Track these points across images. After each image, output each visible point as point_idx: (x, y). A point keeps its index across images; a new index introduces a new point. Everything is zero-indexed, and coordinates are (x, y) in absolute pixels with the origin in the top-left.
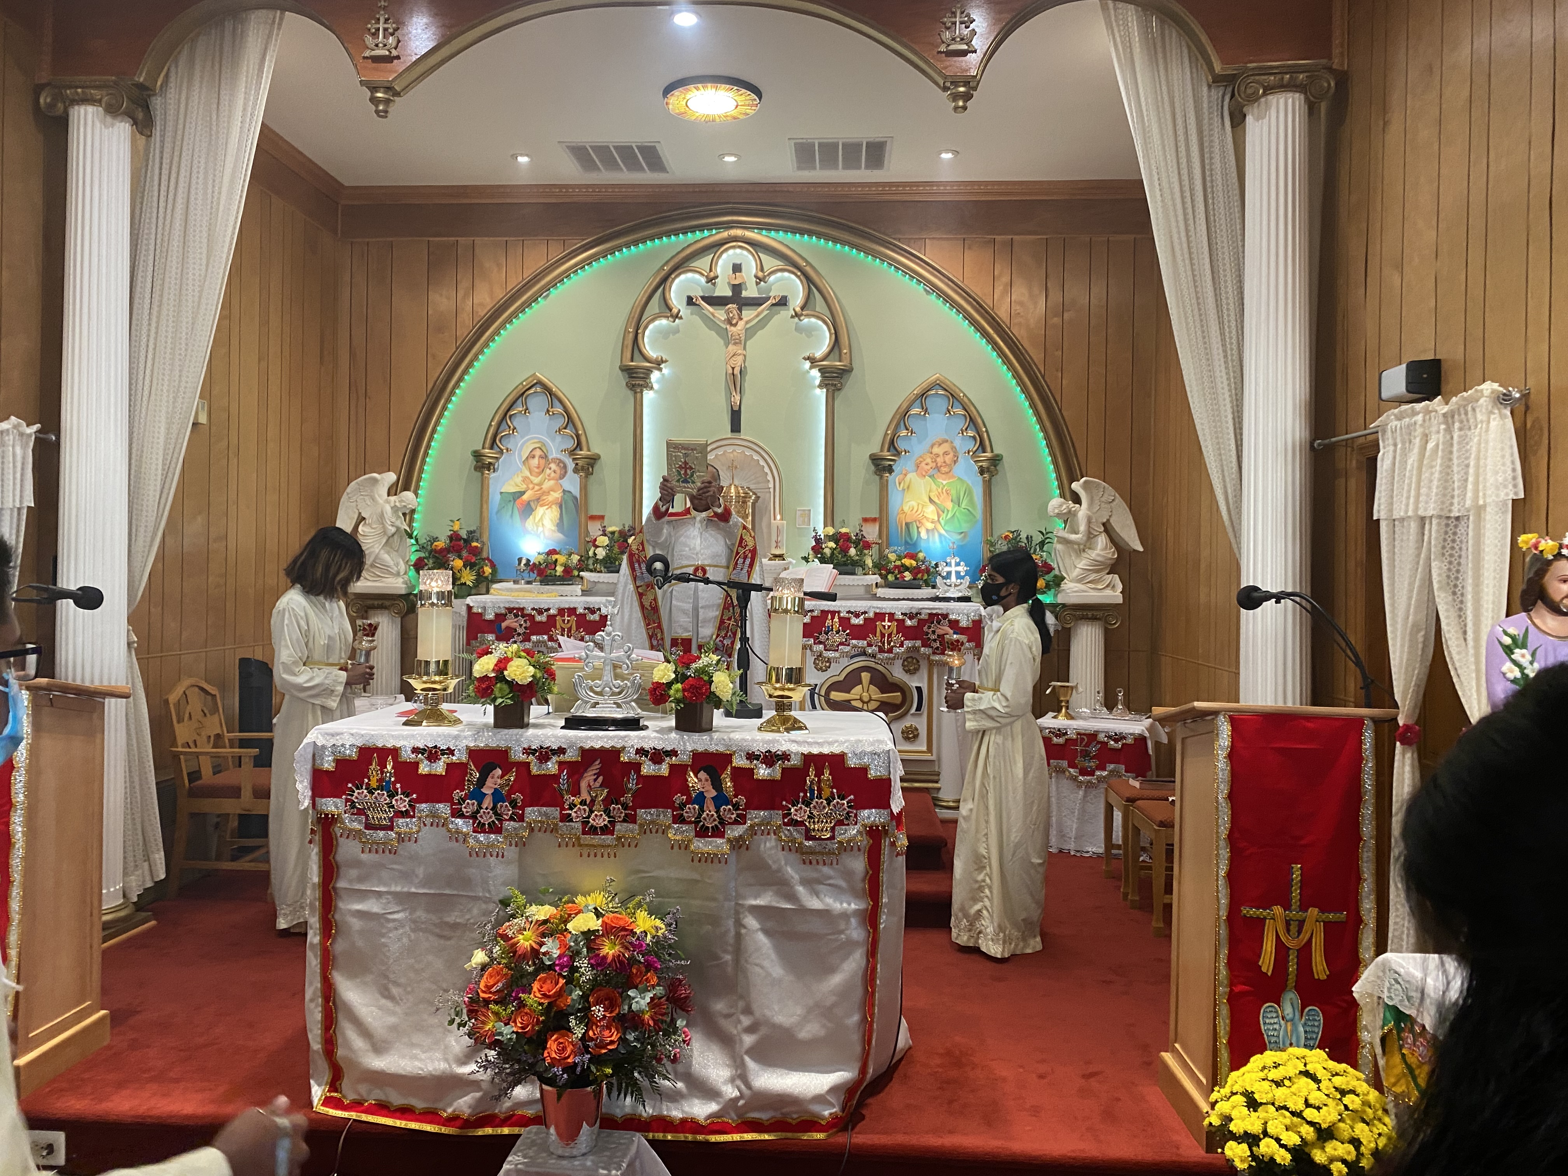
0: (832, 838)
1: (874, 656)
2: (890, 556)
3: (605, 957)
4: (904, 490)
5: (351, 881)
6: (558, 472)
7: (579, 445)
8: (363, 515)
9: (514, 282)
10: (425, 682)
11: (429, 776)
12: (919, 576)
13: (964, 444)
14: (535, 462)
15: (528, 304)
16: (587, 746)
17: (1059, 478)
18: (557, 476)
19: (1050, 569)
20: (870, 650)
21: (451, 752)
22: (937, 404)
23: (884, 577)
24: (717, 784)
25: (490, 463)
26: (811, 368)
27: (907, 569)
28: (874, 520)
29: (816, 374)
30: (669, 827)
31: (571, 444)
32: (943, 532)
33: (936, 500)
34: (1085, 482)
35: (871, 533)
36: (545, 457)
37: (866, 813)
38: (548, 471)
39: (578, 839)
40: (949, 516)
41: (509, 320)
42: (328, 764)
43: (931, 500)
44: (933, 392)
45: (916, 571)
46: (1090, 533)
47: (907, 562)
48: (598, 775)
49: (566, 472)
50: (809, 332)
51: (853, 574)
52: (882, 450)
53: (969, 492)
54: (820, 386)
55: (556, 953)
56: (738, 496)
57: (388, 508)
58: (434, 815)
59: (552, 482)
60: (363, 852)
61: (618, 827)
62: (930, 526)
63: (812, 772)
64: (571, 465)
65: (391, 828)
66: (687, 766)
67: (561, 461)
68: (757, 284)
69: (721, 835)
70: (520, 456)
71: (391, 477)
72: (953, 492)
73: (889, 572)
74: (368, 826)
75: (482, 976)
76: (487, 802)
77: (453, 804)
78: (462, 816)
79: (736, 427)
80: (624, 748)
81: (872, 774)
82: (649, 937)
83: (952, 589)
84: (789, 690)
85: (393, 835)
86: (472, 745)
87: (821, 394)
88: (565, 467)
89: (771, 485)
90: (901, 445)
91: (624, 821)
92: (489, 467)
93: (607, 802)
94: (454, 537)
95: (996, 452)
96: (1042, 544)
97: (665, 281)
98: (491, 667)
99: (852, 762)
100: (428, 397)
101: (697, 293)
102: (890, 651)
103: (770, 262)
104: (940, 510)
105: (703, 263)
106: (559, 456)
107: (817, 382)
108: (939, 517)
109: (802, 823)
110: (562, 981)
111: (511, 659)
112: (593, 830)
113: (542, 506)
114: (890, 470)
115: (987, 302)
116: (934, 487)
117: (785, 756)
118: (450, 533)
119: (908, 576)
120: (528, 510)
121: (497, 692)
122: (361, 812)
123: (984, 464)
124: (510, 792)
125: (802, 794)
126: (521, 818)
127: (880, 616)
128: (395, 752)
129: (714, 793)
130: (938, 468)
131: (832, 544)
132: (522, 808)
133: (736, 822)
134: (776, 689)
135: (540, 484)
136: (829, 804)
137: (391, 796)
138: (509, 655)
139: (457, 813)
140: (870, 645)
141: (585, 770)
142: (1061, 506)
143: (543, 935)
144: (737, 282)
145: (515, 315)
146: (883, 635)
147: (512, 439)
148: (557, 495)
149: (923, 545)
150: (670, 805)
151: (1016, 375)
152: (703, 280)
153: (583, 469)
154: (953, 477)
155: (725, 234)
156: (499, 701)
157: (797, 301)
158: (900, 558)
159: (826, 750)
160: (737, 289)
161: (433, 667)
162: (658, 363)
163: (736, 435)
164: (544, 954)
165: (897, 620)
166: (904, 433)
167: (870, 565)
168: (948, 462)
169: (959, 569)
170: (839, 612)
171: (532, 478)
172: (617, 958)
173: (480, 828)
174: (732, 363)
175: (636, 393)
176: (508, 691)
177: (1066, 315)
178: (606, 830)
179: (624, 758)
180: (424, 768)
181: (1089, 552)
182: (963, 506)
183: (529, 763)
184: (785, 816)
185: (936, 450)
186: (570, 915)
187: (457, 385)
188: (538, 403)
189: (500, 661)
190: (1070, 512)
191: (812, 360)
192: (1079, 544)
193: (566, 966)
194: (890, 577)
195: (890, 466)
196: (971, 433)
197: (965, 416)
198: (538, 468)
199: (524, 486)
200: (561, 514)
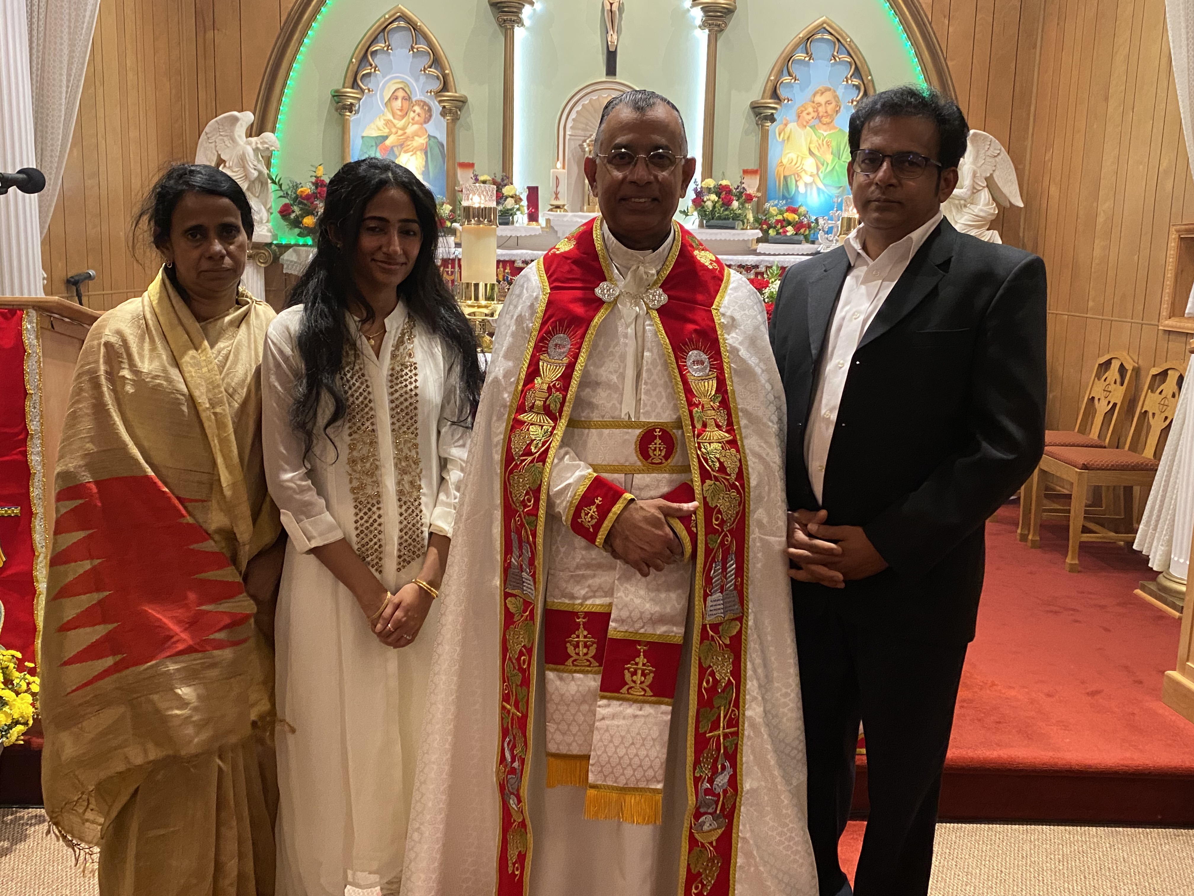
2: (771, 209)
4: (784, 141)
6: (423, 115)
7: (445, 88)
8: (222, 156)
10: (472, 307)
12: (802, 231)
13: (847, 93)
14: (398, 104)
22: (822, 49)
23: (766, 232)
25: (352, 104)
27: (789, 223)
28: (754, 172)
29: (698, 13)
31: (437, 86)
33: (816, 152)
34: (974, 135)
36: (408, 98)
38: (412, 114)
40: (829, 169)
44: (819, 36)
45: (798, 226)
47: (790, 216)
49: (431, 116)
52: (763, 98)
54: (702, 26)
57: (250, 150)
64: (437, 108)
67: (425, 104)
70: (382, 98)
71: (248, 117)
72: (834, 144)
73: (770, 227)
88: (430, 110)
90: (782, 92)
92: (350, 108)
94: (319, 183)
100: (282, 29)
106: (423, 98)
108: (818, 169)
113: (406, 152)
114: (772, 119)
116: (815, 138)
118: (313, 180)
119: (790, 230)
120: (391, 156)
130: (819, 118)
135: (403, 129)
147: (372, 78)
148: (421, 141)
153: (450, 112)
154: (835, 128)
158: (781, 213)
163: (611, 79)
166: (787, 79)
168: (830, 112)
175: (506, 30)
181: (972, 207)
182: (843, 159)
185: (819, 99)
187: (313, 18)
188: (401, 38)
192: (960, 199)
194: (772, 232)
195: (772, 114)
196: (856, 82)
197: (850, 63)
198: (401, 110)
199: (387, 130)
200: (427, 161)
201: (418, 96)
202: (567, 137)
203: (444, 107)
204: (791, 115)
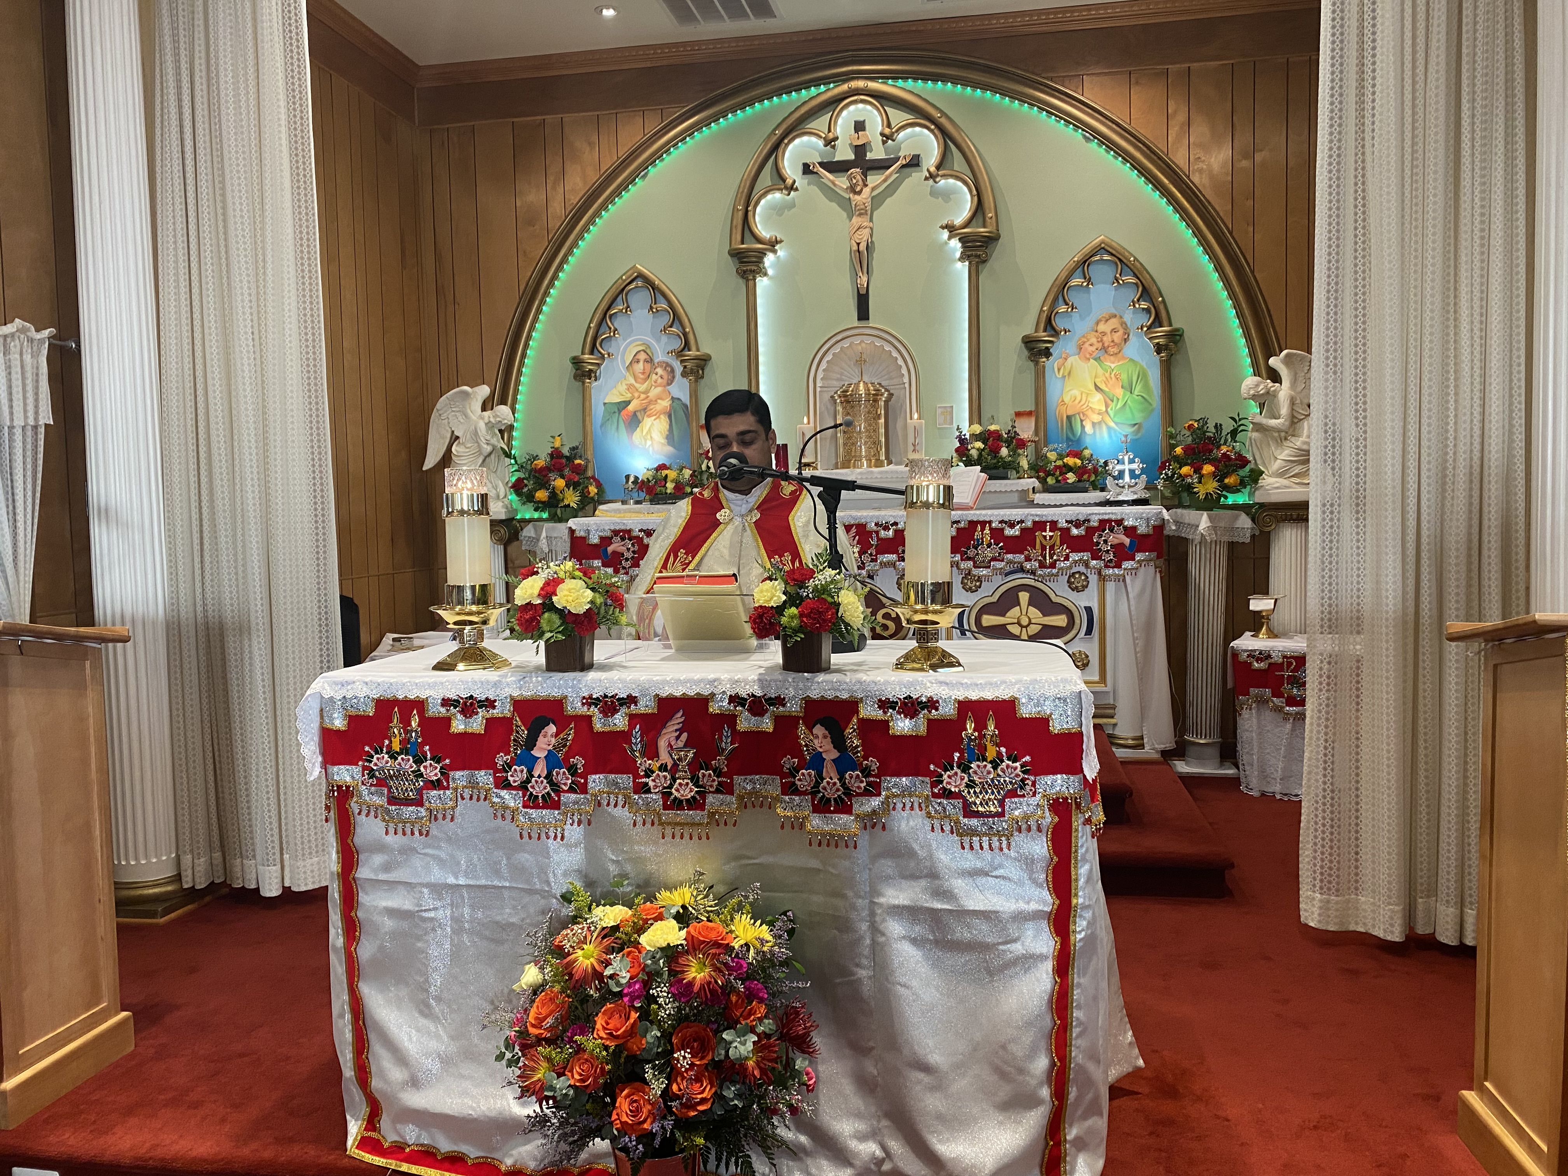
0: (1002, 815)
1: (1033, 573)
2: (1048, 455)
3: (691, 984)
4: (1064, 377)
5: (375, 871)
6: (665, 377)
7: (687, 345)
8: (456, 433)
9: (608, 163)
10: (458, 614)
11: (464, 735)
12: (1085, 477)
13: (1135, 319)
14: (640, 367)
15: (624, 186)
16: (664, 694)
17: (1253, 354)
18: (665, 382)
19: (1244, 462)
20: (1028, 566)
21: (489, 704)
22: (1102, 272)
23: (1043, 481)
24: (839, 742)
25: (591, 370)
26: (950, 238)
27: (1070, 469)
28: (1029, 414)
29: (956, 245)
30: (776, 799)
31: (677, 344)
32: (1112, 424)
33: (1103, 387)
34: (1287, 355)
35: (1026, 430)
36: (650, 360)
37: (1048, 779)
38: (654, 377)
39: (659, 816)
40: (1120, 405)
41: (604, 207)
42: (339, 723)
43: (1097, 388)
44: (1097, 258)
45: (1080, 471)
46: (1293, 417)
47: (1070, 461)
48: (681, 731)
49: (674, 377)
50: (947, 196)
51: (1006, 478)
52: (1036, 331)
53: (1143, 376)
54: (961, 259)
55: (625, 977)
56: (868, 394)
57: (482, 425)
58: (473, 785)
59: (659, 389)
60: (387, 833)
61: (710, 799)
62: (1096, 418)
63: (970, 726)
64: (678, 368)
65: (419, 803)
66: (798, 718)
67: (668, 365)
68: (884, 142)
69: (847, 810)
70: (624, 362)
71: (484, 391)
72: (1124, 376)
73: (1048, 474)
74: (392, 800)
75: (533, 1001)
76: (540, 769)
77: (496, 771)
78: (508, 786)
79: (863, 313)
80: (713, 695)
81: (1057, 726)
82: (752, 951)
83: (1125, 491)
84: (935, 612)
85: (423, 812)
86: (516, 694)
87: (962, 269)
88: (673, 371)
89: (906, 380)
90: (1059, 323)
91: (718, 791)
92: (589, 374)
93: (695, 766)
94: (556, 454)
95: (1176, 325)
96: (1234, 433)
97: (777, 148)
98: (536, 591)
99: (1026, 711)
100: (520, 299)
101: (814, 159)
102: (1053, 565)
103: (898, 117)
104: (1109, 400)
105: (820, 123)
106: (665, 359)
107: (958, 255)
108: (1107, 406)
109: (958, 795)
110: (634, 1015)
111: (563, 581)
112: (678, 804)
113: (649, 416)
114: (1047, 353)
115: (1160, 146)
116: (1100, 371)
117: (932, 704)
118: (550, 451)
119: (1071, 477)
120: (634, 421)
121: (544, 625)
122: (381, 783)
123: (1161, 341)
124: (568, 756)
125: (957, 755)
126: (584, 789)
127: (1040, 525)
128: (420, 705)
129: (835, 754)
131: (979, 445)
132: (585, 776)
133: (867, 793)
134: (916, 612)
135: (646, 392)
136: (995, 768)
137: (418, 761)
138: (562, 575)
139: (503, 784)
140: (1028, 559)
141: (664, 726)
142: (1257, 385)
143: (610, 950)
144: (860, 143)
145: (610, 200)
146: (1043, 548)
147: (613, 343)
148: (665, 403)
149: (1088, 441)
150: (776, 770)
151: (1198, 233)
152: (821, 143)
153: (692, 372)
154: (1124, 358)
155: (845, 87)
156: (548, 635)
157: (931, 160)
158: (1061, 457)
159: (989, 695)
160: (860, 150)
161: (468, 594)
162: (773, 244)
163: (863, 323)
164: (612, 977)
165: (1061, 529)
166: (1062, 309)
167: (1026, 467)
168: (1116, 340)
169: (1134, 466)
170: (990, 522)
171: (637, 385)
172: (707, 984)
173: (532, 802)
174: (857, 237)
175: (748, 280)
176: (558, 622)
177: (1258, 157)
178: (695, 804)
179: (713, 708)
180: (459, 725)
181: (1293, 439)
182: (1136, 393)
183: (590, 717)
184: (934, 785)
185: (1102, 327)
186: (646, 921)
187: (551, 284)
188: (640, 299)
189: (547, 583)
190: (1268, 393)
191: (951, 228)
192: (1279, 431)
193: (638, 997)
194: (1050, 481)
195: (1047, 348)
196: (1144, 305)
197: (1136, 284)
198: (643, 373)
199: (629, 395)
200: (671, 425)
201: (660, 356)
202: (818, 389)
203: (685, 367)
204: (1071, 347)
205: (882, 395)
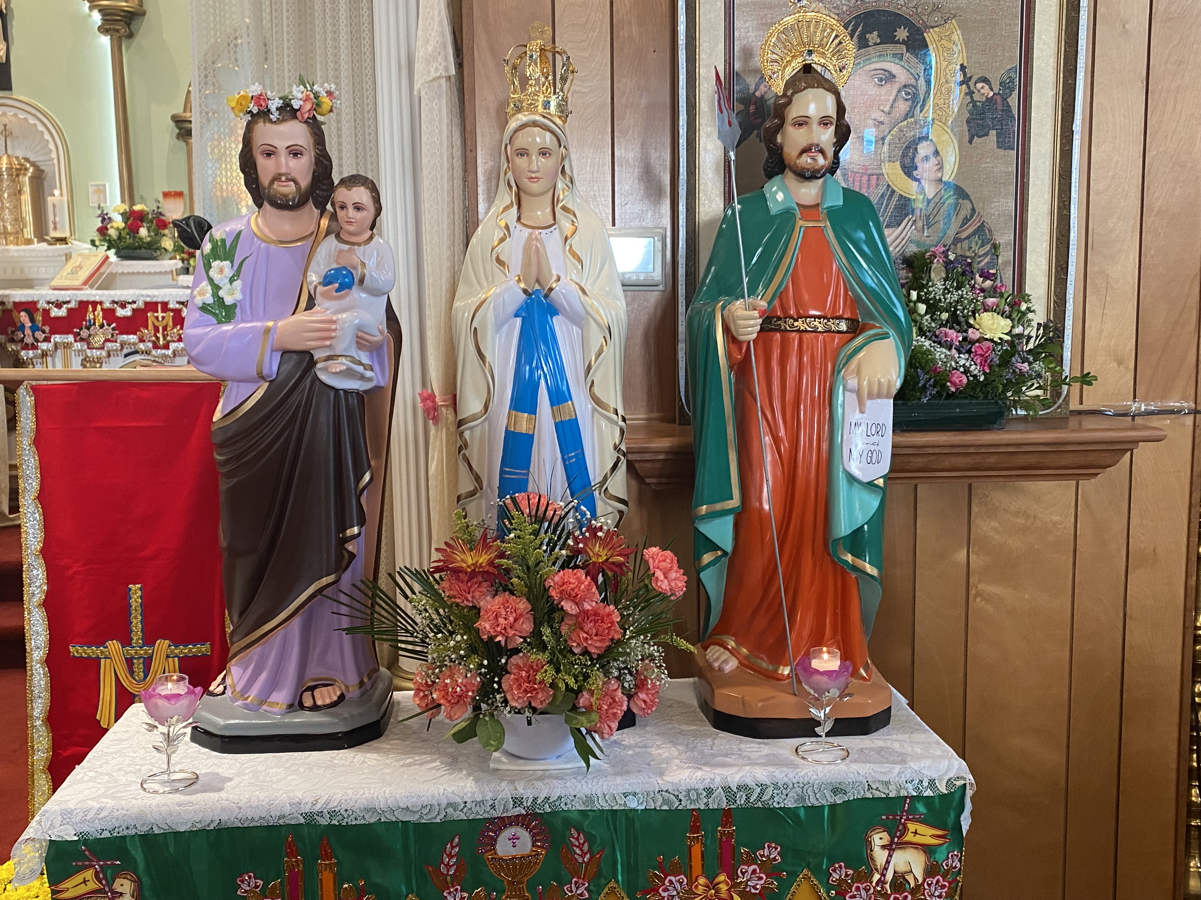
1: (148, 353)
20: (142, 346)
26: (90, 9)
28: (179, 194)
29: (97, 17)
35: (172, 211)
51: (146, 259)
52: (184, 111)
54: (101, 32)
56: (9, 169)
79: (5, 83)
89: (54, 155)
102: (166, 347)
107: (99, 27)
127: (151, 306)
140: (142, 340)
146: (156, 329)
165: (172, 310)
167: (169, 247)
170: (101, 303)
205: (26, 169)
